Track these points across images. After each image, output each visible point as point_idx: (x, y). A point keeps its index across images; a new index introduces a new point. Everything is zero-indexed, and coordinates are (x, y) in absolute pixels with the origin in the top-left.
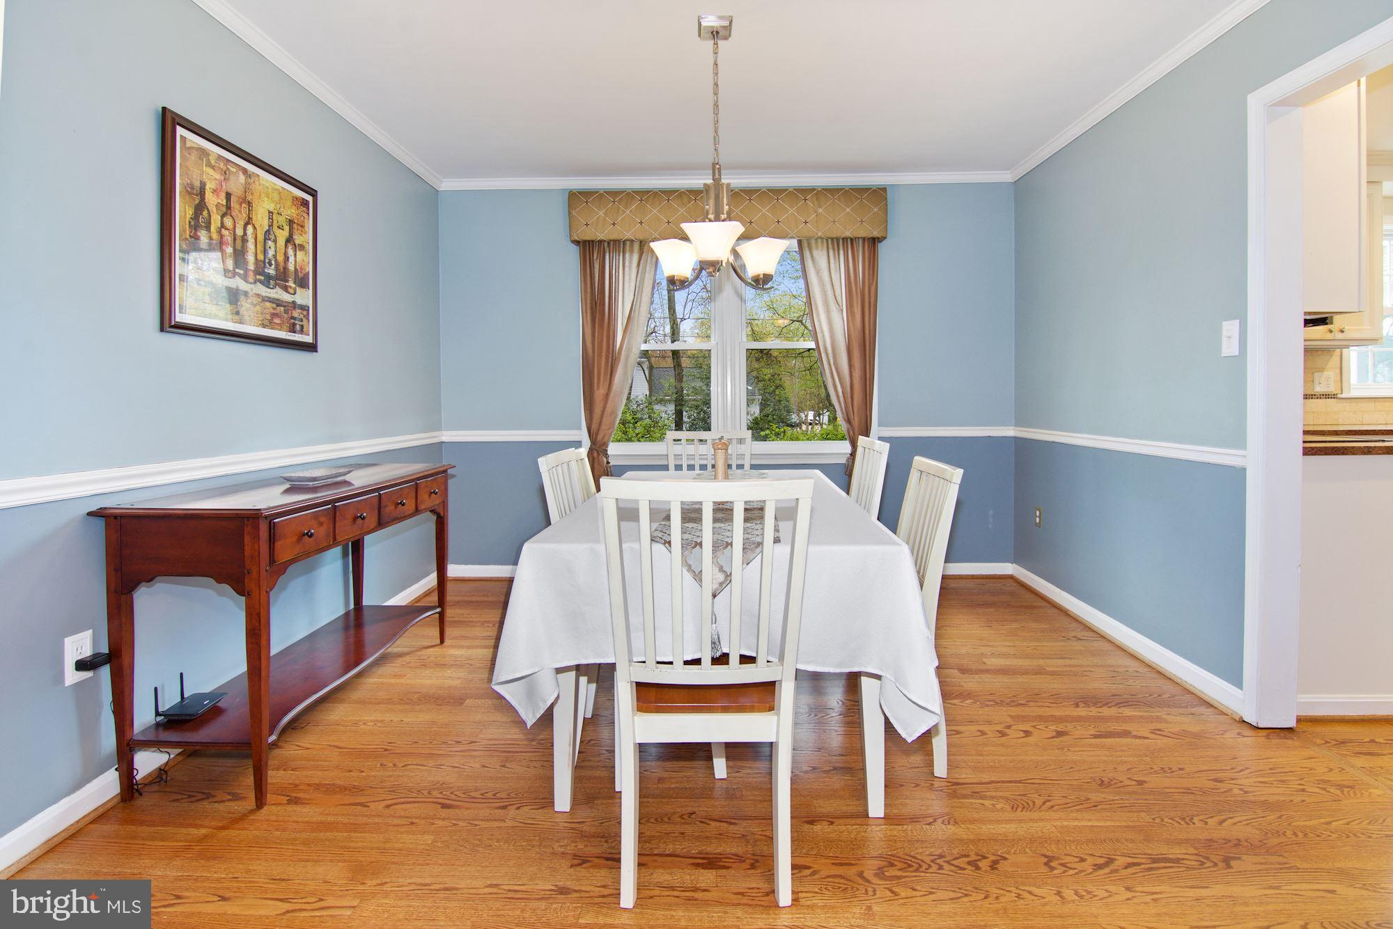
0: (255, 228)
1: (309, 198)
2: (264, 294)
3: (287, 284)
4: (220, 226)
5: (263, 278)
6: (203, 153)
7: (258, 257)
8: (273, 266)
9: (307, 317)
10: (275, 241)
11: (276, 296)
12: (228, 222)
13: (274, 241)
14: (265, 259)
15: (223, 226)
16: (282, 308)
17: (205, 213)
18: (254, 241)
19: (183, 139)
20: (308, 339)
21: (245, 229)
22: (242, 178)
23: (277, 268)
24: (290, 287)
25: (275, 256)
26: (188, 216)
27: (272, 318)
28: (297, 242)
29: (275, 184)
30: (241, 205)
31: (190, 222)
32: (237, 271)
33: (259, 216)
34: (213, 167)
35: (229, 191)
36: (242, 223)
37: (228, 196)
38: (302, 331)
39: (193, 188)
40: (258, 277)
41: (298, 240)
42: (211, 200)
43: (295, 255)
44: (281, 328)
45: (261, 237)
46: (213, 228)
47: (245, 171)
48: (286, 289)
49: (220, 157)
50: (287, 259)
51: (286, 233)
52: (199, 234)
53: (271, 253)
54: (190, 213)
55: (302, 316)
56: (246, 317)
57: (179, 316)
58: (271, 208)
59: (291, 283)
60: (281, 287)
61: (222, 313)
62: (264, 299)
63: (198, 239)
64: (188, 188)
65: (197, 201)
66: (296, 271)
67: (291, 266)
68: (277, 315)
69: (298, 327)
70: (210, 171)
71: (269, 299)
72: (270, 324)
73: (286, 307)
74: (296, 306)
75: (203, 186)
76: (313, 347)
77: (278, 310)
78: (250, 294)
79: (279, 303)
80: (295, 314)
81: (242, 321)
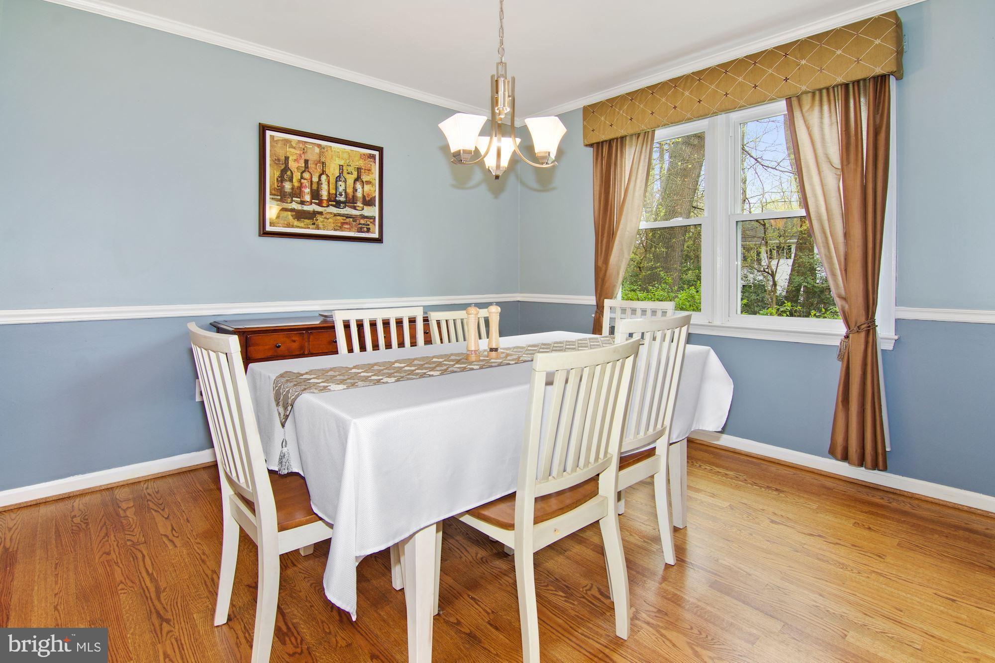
0: (328, 176)
1: (377, 153)
2: (335, 212)
3: (355, 205)
4: (300, 178)
5: (335, 203)
6: (287, 141)
7: (331, 192)
8: (343, 196)
9: (374, 223)
10: (345, 181)
11: (346, 213)
12: (307, 175)
13: (344, 181)
14: (336, 192)
15: (302, 178)
16: (351, 219)
17: (289, 173)
18: (327, 183)
19: (272, 137)
20: (376, 236)
21: (320, 180)
22: (317, 150)
23: (346, 196)
24: (358, 206)
25: (345, 190)
26: (276, 176)
27: (342, 226)
28: (364, 180)
29: (345, 149)
30: (316, 165)
31: (277, 179)
32: (313, 201)
33: (332, 169)
34: (294, 148)
35: (307, 158)
36: (318, 175)
37: (306, 162)
38: (368, 230)
39: (279, 160)
40: (330, 203)
41: (365, 178)
42: (292, 165)
43: (363, 188)
44: (350, 230)
45: (332, 180)
46: (294, 180)
47: (319, 146)
48: (355, 208)
49: (299, 142)
50: (355, 190)
51: (355, 175)
52: (284, 184)
53: (341, 189)
54: (277, 174)
55: (368, 223)
56: (321, 225)
57: (269, 228)
58: (342, 163)
59: (359, 204)
60: (351, 207)
61: (302, 225)
62: (335, 215)
63: (283, 187)
64: (276, 161)
65: (283, 167)
66: (364, 197)
67: (359, 194)
68: (347, 223)
69: (365, 229)
70: (292, 150)
71: (339, 215)
72: (341, 228)
73: (354, 218)
74: (364, 217)
75: (287, 158)
76: (379, 240)
77: (348, 220)
78: (324, 213)
79: (348, 216)
80: (362, 221)
81: (318, 228)
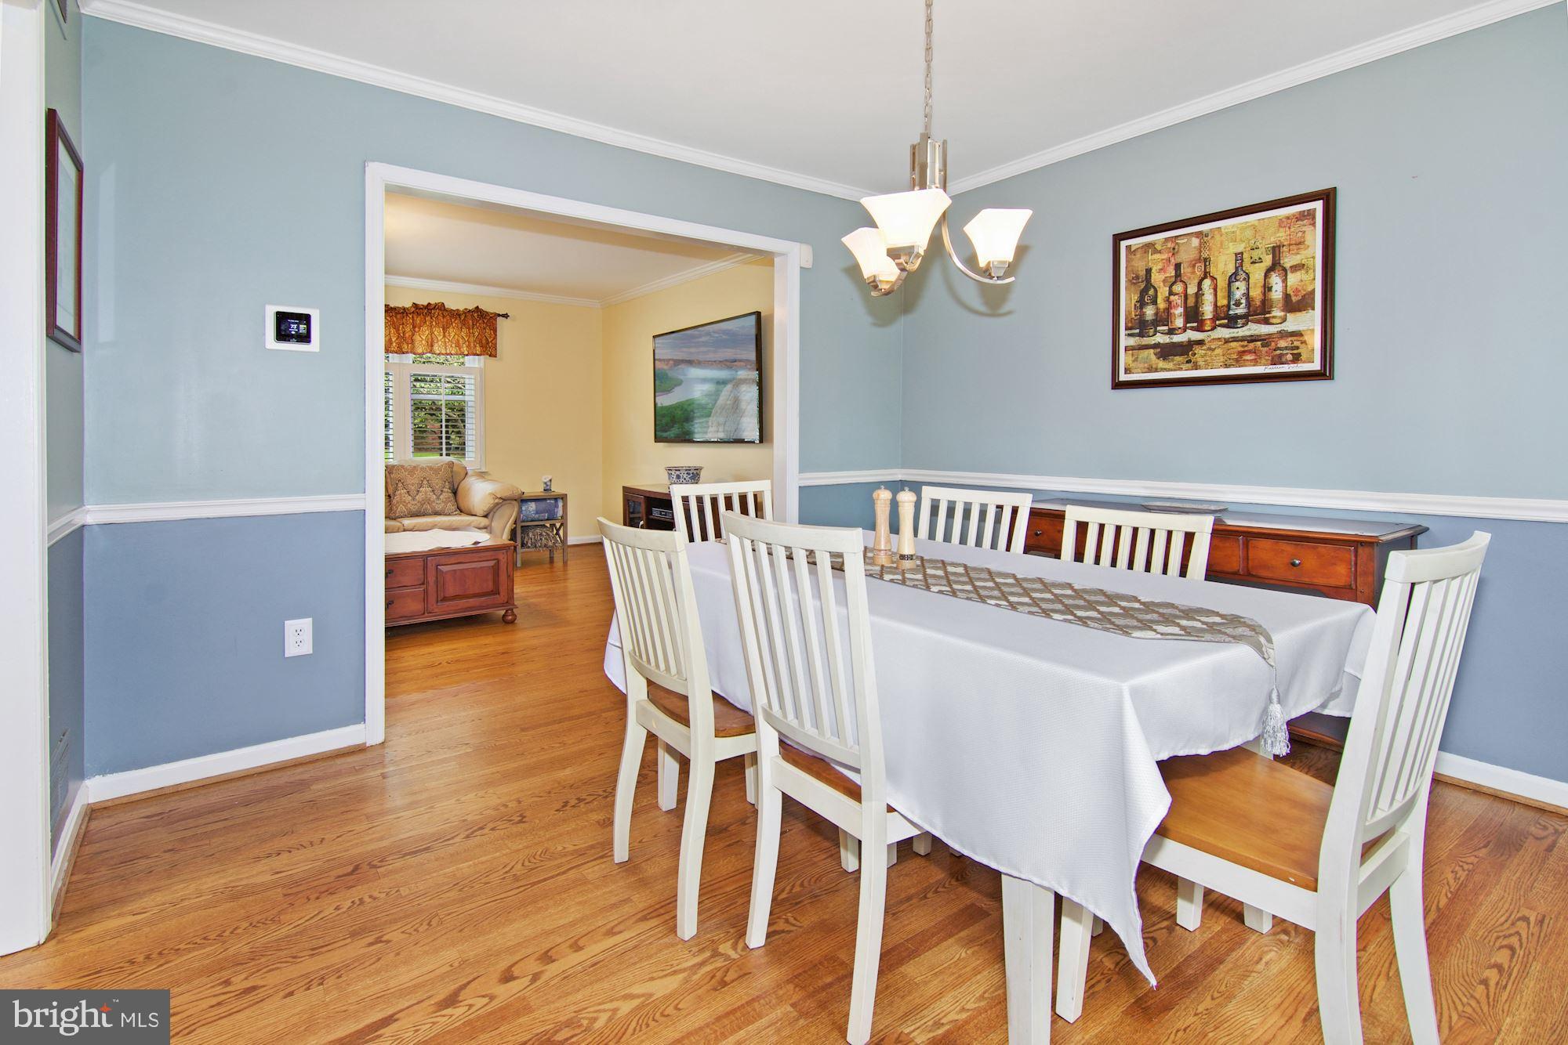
0: (1213, 279)
1: (1320, 205)
2: (1227, 336)
3: (1268, 316)
4: (1167, 295)
5: (1226, 321)
6: (1149, 246)
7: (1219, 304)
8: (1243, 305)
9: (1310, 342)
10: (1247, 279)
11: (1248, 333)
12: (1178, 288)
13: (1244, 279)
14: (1229, 302)
15: (1171, 293)
16: (1259, 343)
17: (1151, 292)
18: (1212, 291)
19: (1129, 248)
20: (1316, 366)
21: (1200, 287)
22: (1195, 242)
23: (1249, 305)
24: (1274, 317)
25: (1247, 295)
26: (1133, 302)
27: (1240, 357)
28: (1287, 265)
29: (1247, 222)
30: (1194, 266)
31: (1135, 305)
32: (1188, 325)
33: (1221, 266)
34: (1160, 252)
35: (1179, 261)
36: (1196, 281)
37: (1178, 266)
38: (1297, 358)
39: (1137, 277)
40: (1218, 322)
41: (1288, 261)
42: (1157, 278)
43: (1285, 281)
44: (1255, 363)
45: (1222, 283)
46: (1159, 300)
47: (1199, 234)
48: (1267, 322)
49: (1167, 240)
50: (1267, 288)
51: (1268, 260)
52: (1144, 310)
53: (1238, 294)
54: (1135, 297)
55: (1296, 344)
56: (1201, 363)
57: (1123, 377)
58: (1240, 248)
59: (1277, 313)
60: (1258, 322)
61: (1170, 365)
62: (1227, 341)
63: (1142, 315)
64: (1133, 280)
65: (1143, 286)
66: (1287, 297)
67: (1277, 294)
68: (1250, 352)
69: (1290, 357)
70: (1157, 256)
71: (1235, 339)
72: (1238, 362)
73: (1265, 340)
74: (1283, 334)
75: (1149, 271)
76: (1324, 373)
77: (1251, 346)
78: (1206, 342)
79: (1252, 339)
80: (1282, 343)
81: (1196, 367)
